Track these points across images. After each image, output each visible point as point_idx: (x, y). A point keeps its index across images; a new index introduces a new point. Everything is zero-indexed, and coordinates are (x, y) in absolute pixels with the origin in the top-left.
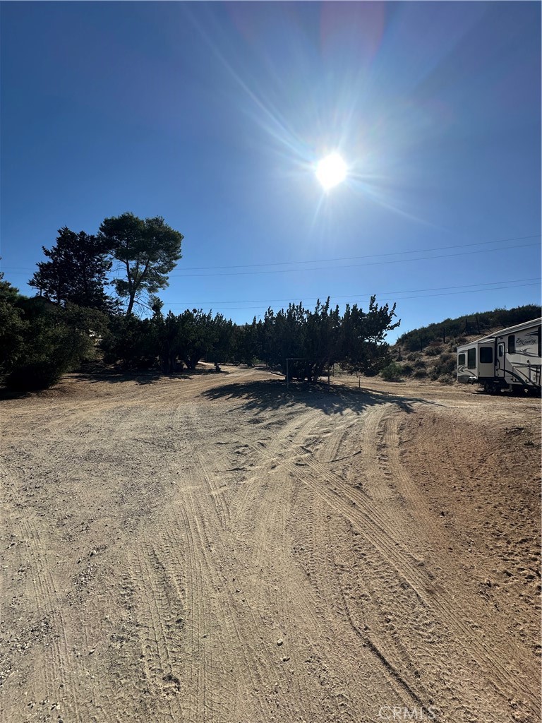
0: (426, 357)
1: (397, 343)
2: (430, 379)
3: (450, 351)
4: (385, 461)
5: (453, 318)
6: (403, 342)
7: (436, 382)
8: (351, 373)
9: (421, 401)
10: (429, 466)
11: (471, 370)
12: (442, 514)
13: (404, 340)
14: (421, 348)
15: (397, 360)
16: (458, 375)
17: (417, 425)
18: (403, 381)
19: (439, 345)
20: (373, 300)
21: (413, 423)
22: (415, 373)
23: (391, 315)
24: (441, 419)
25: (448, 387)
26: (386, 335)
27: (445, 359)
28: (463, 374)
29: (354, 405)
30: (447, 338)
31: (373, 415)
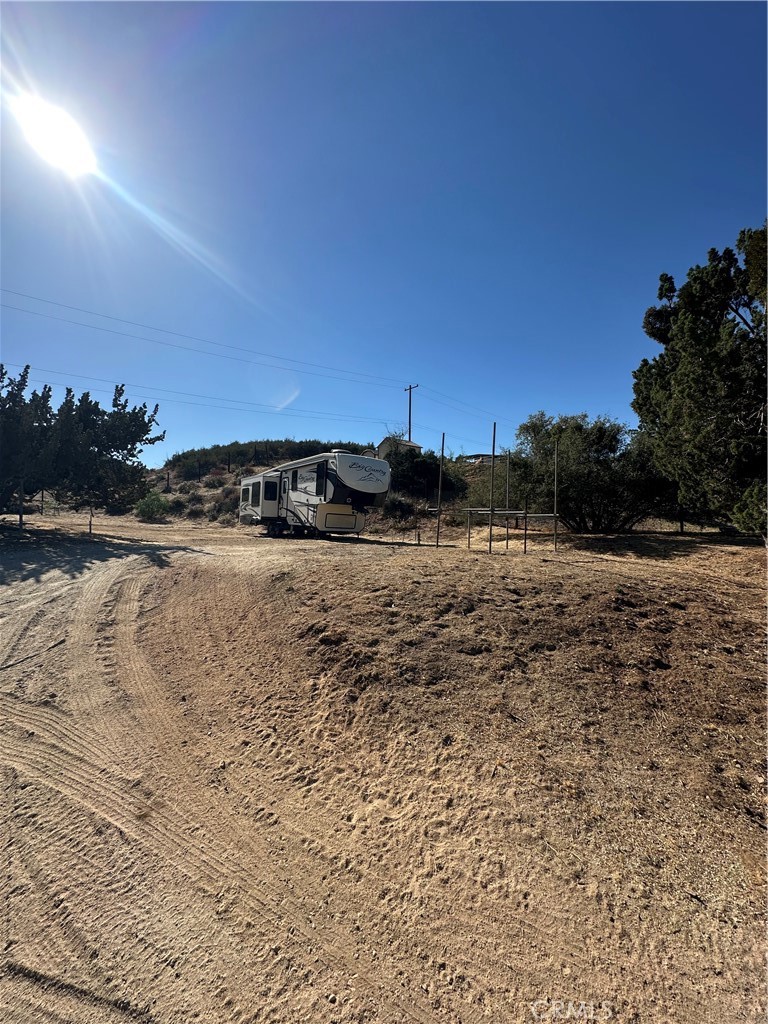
0: (205, 489)
1: (165, 466)
2: (207, 519)
3: (235, 484)
4: (109, 645)
5: (242, 443)
6: (174, 466)
7: (216, 524)
8: (76, 508)
9: (184, 549)
10: (177, 639)
11: (255, 509)
12: (184, 699)
13: (176, 462)
14: (198, 476)
15: (164, 492)
16: (241, 514)
17: (171, 583)
18: (170, 522)
19: (222, 474)
20: (119, 392)
21: (166, 581)
22: (188, 511)
23: (150, 421)
24: (206, 571)
25: (229, 530)
26: (141, 451)
27: (228, 493)
28: (246, 513)
29: (68, 562)
30: (232, 466)
31: (99, 576)
